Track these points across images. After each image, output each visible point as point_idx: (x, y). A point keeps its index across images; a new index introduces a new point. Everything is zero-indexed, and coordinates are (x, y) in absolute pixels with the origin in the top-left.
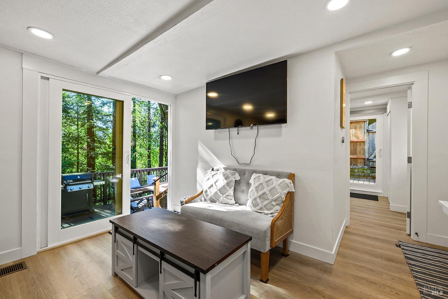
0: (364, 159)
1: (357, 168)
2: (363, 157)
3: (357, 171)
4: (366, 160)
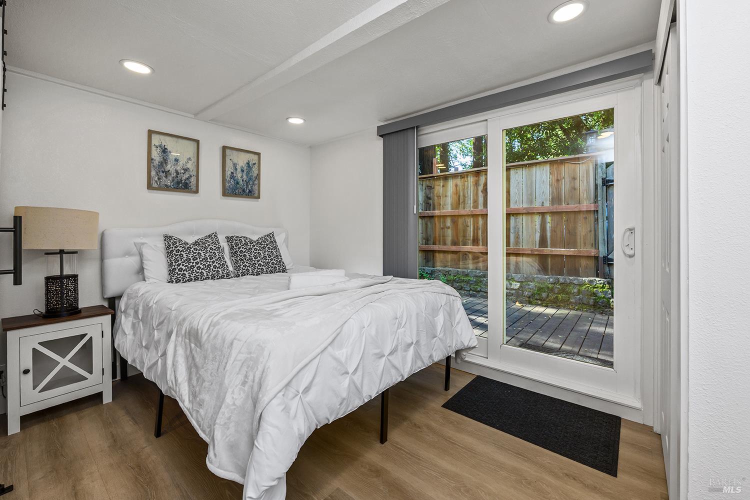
0: (596, 258)
1: (575, 282)
2: (593, 252)
3: (576, 290)
4: (601, 261)
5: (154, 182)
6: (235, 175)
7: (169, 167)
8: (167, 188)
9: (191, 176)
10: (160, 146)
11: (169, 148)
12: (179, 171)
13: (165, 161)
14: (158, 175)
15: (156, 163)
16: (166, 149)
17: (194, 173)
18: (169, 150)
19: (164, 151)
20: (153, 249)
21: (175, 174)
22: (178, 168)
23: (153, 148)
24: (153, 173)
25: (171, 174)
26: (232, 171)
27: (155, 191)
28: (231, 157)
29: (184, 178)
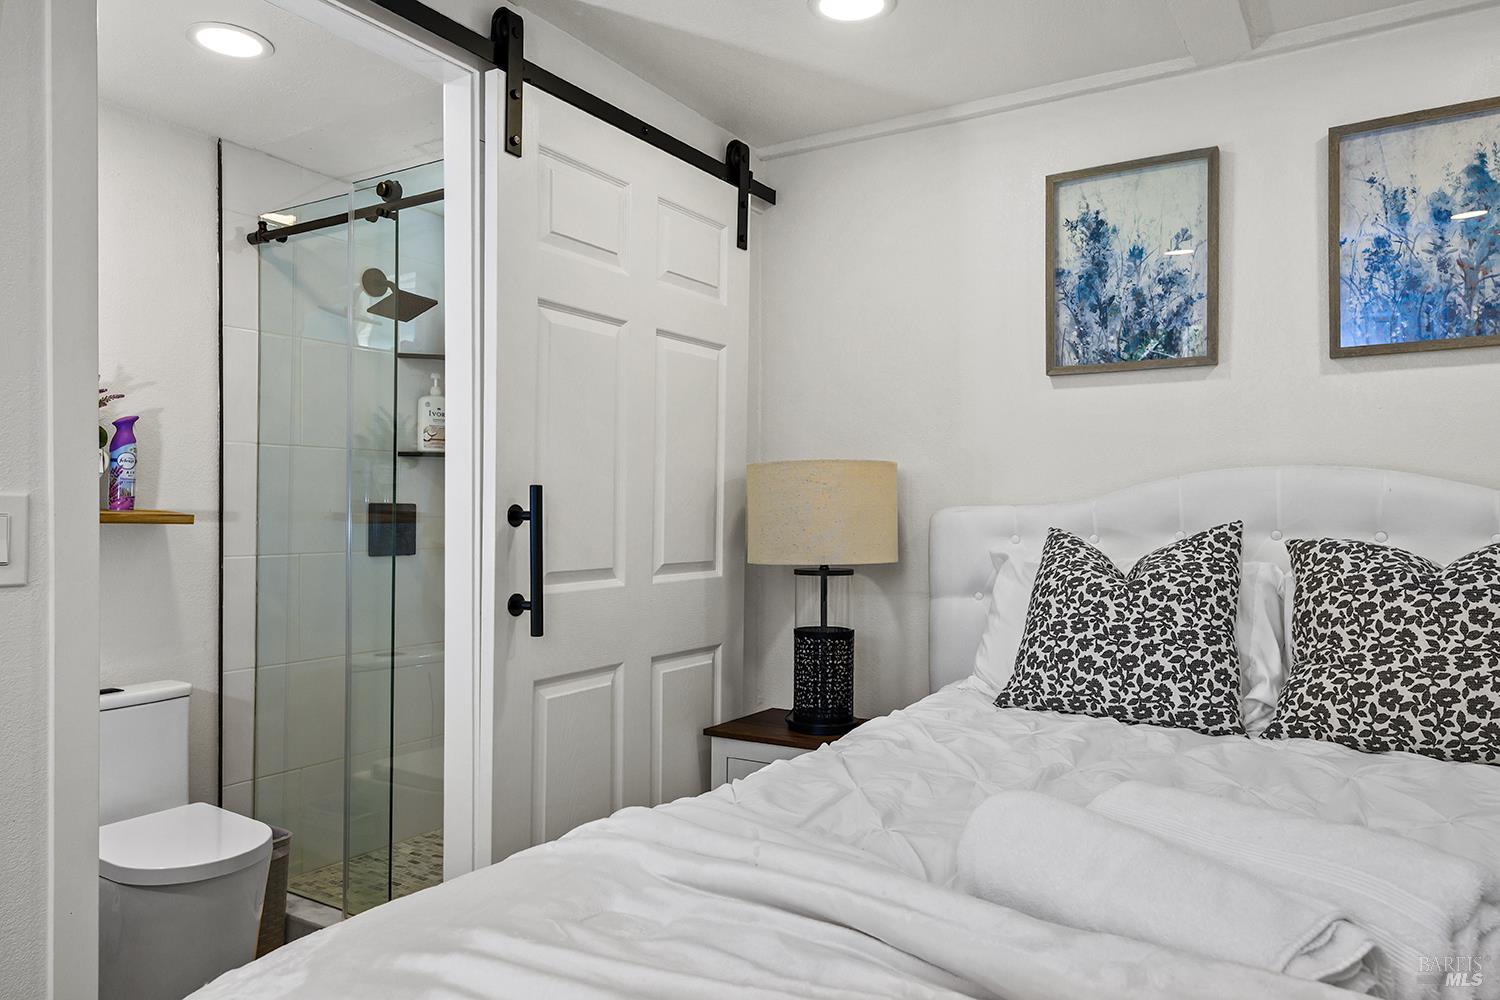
5: (1066, 349)
6: (1395, 247)
7: (1114, 287)
8: (1109, 363)
9: (1189, 301)
10: (1083, 221)
11: (1111, 218)
12: (1145, 292)
13: (1098, 269)
14: (1078, 322)
15: (1072, 282)
16: (1101, 223)
17: (1202, 287)
18: (1110, 226)
19: (1097, 231)
20: (1019, 580)
21: (1132, 306)
22: (1143, 282)
23: (1064, 233)
24: (1065, 317)
25: (1117, 310)
26: (1382, 232)
27: (1073, 379)
28: (1376, 170)
29: (1164, 314)
